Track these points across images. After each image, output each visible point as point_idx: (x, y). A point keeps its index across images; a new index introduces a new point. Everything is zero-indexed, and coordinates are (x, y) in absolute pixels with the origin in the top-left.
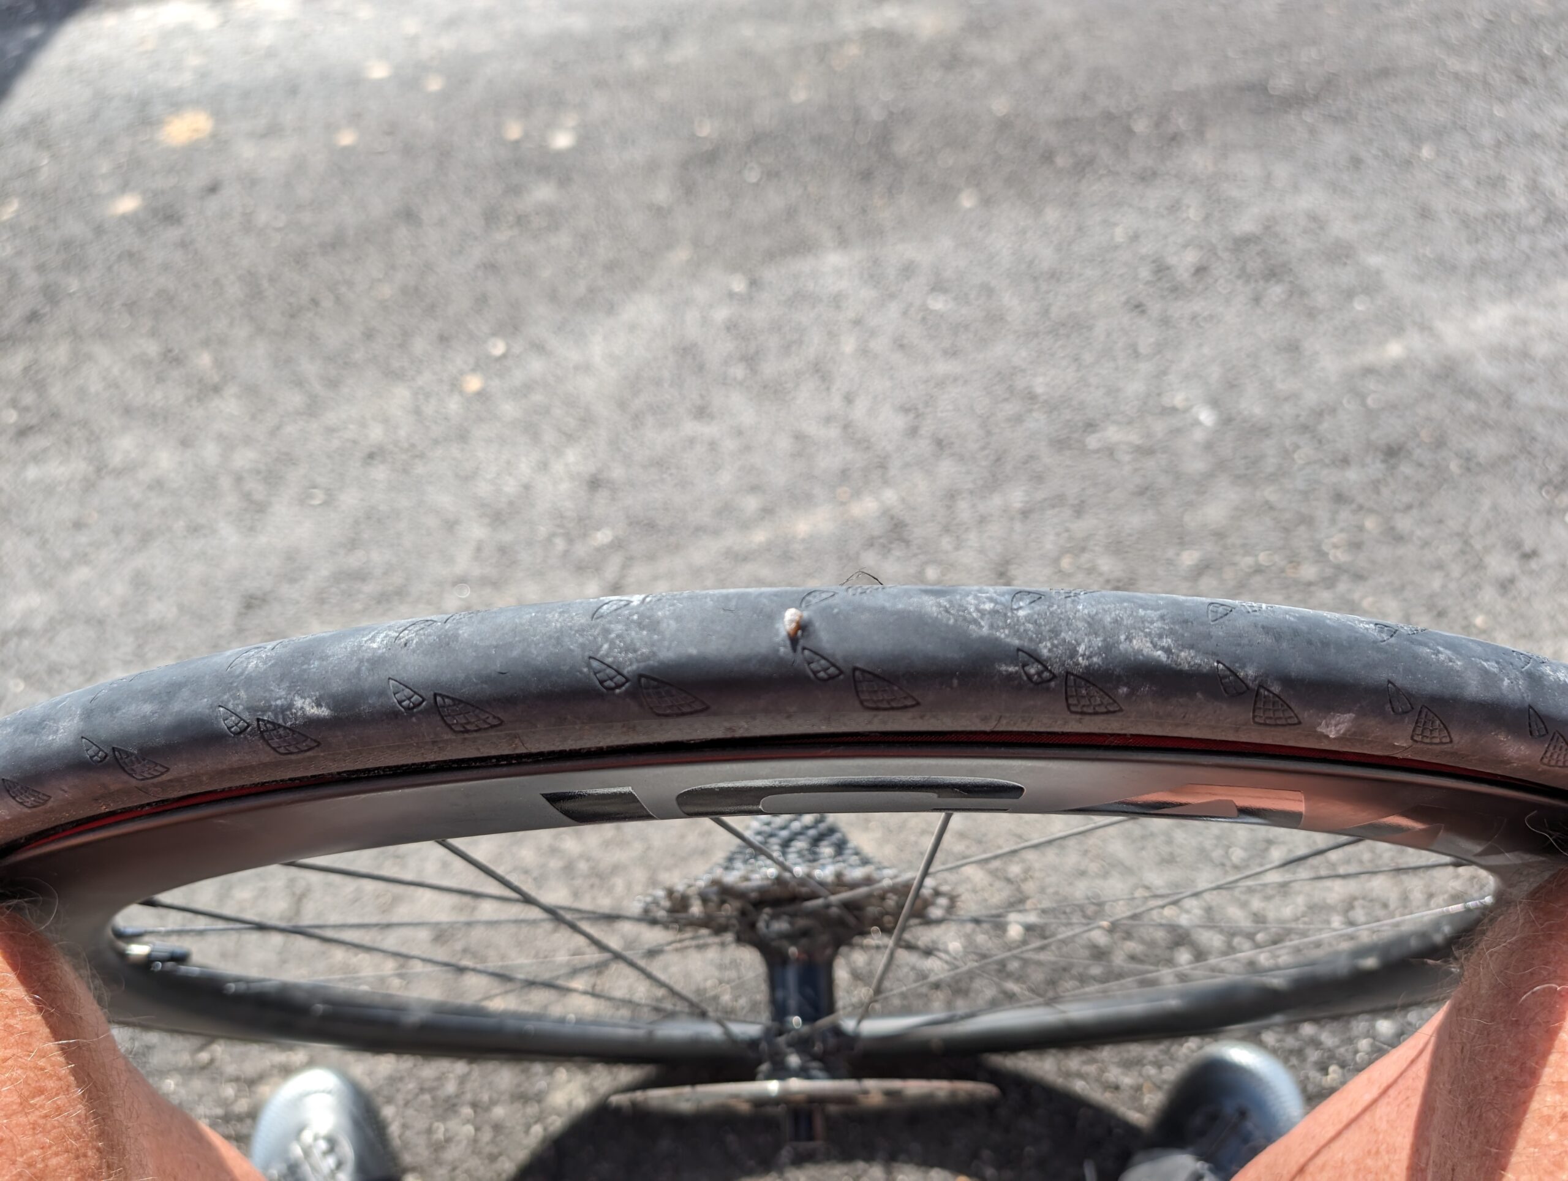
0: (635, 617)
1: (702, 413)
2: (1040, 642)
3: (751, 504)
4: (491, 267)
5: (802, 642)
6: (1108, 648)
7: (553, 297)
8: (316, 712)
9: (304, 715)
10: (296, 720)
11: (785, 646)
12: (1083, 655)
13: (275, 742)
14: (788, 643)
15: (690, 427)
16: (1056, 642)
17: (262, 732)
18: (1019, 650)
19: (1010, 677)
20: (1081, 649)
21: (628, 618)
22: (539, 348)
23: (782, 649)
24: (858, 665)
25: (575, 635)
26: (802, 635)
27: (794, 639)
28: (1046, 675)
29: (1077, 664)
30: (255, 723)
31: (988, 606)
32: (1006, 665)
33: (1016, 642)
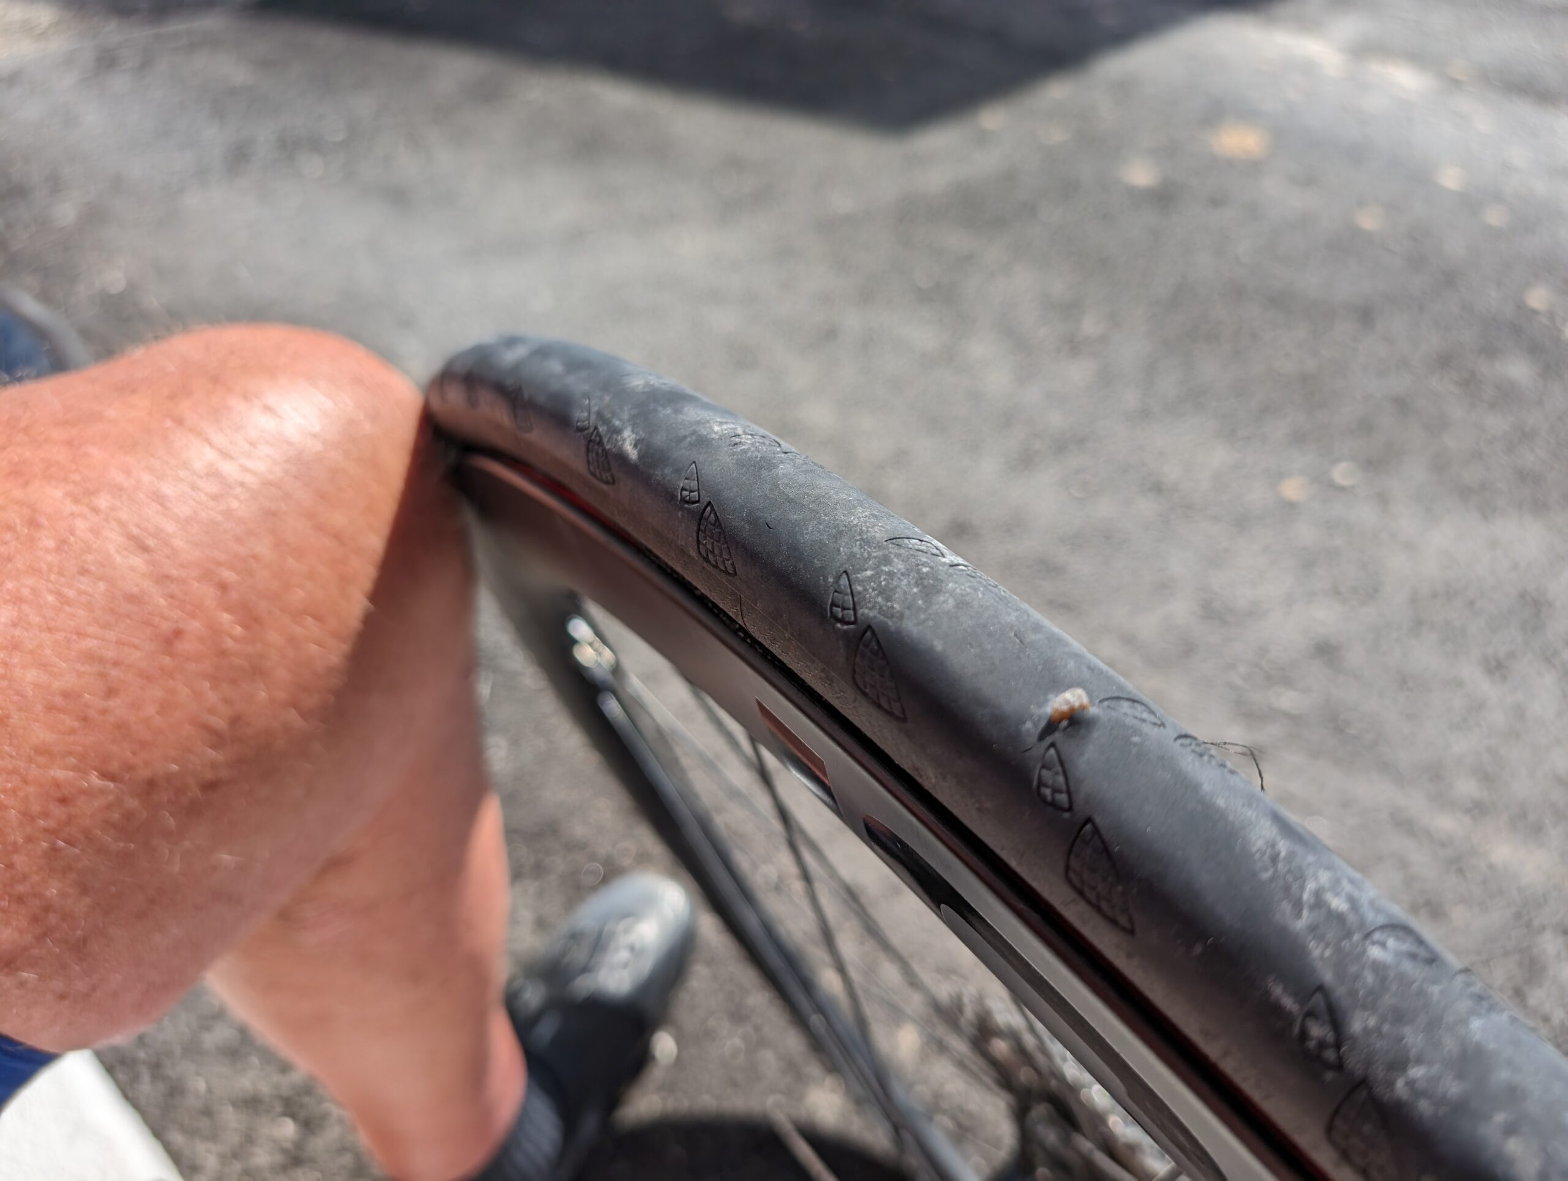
0: (925, 570)
1: (1497, 668)
2: (1364, 1007)
3: (1467, 788)
4: (1402, 405)
5: (1057, 736)
6: (1460, 1107)
7: (1440, 465)
8: (629, 451)
9: (620, 448)
10: (614, 447)
11: (1035, 725)
12: (1411, 1084)
13: (592, 456)
14: (1043, 724)
15: (1471, 672)
16: (1386, 1028)
17: (590, 441)
18: (1321, 988)
19: (1277, 1009)
20: (1417, 1072)
21: (918, 565)
22: (1383, 500)
23: (1029, 725)
24: (1098, 820)
25: (857, 541)
26: (1065, 729)
27: (1051, 726)
28: (1330, 1055)
29: (1391, 1084)
30: (592, 429)
31: (1338, 904)
32: (1285, 990)
33: (1328, 977)
